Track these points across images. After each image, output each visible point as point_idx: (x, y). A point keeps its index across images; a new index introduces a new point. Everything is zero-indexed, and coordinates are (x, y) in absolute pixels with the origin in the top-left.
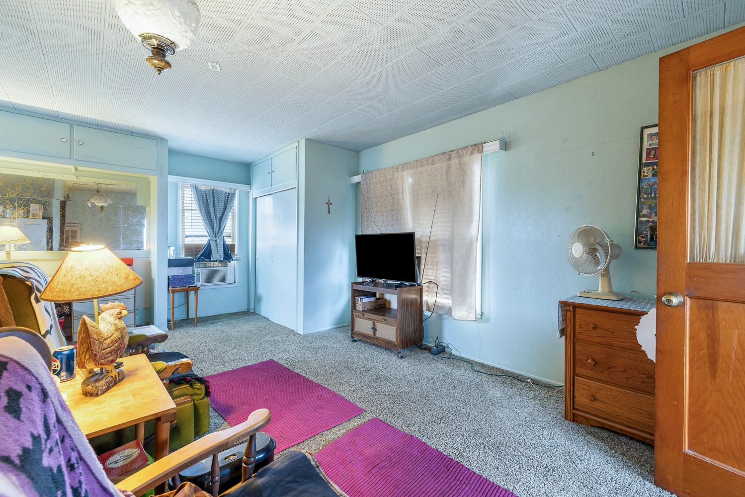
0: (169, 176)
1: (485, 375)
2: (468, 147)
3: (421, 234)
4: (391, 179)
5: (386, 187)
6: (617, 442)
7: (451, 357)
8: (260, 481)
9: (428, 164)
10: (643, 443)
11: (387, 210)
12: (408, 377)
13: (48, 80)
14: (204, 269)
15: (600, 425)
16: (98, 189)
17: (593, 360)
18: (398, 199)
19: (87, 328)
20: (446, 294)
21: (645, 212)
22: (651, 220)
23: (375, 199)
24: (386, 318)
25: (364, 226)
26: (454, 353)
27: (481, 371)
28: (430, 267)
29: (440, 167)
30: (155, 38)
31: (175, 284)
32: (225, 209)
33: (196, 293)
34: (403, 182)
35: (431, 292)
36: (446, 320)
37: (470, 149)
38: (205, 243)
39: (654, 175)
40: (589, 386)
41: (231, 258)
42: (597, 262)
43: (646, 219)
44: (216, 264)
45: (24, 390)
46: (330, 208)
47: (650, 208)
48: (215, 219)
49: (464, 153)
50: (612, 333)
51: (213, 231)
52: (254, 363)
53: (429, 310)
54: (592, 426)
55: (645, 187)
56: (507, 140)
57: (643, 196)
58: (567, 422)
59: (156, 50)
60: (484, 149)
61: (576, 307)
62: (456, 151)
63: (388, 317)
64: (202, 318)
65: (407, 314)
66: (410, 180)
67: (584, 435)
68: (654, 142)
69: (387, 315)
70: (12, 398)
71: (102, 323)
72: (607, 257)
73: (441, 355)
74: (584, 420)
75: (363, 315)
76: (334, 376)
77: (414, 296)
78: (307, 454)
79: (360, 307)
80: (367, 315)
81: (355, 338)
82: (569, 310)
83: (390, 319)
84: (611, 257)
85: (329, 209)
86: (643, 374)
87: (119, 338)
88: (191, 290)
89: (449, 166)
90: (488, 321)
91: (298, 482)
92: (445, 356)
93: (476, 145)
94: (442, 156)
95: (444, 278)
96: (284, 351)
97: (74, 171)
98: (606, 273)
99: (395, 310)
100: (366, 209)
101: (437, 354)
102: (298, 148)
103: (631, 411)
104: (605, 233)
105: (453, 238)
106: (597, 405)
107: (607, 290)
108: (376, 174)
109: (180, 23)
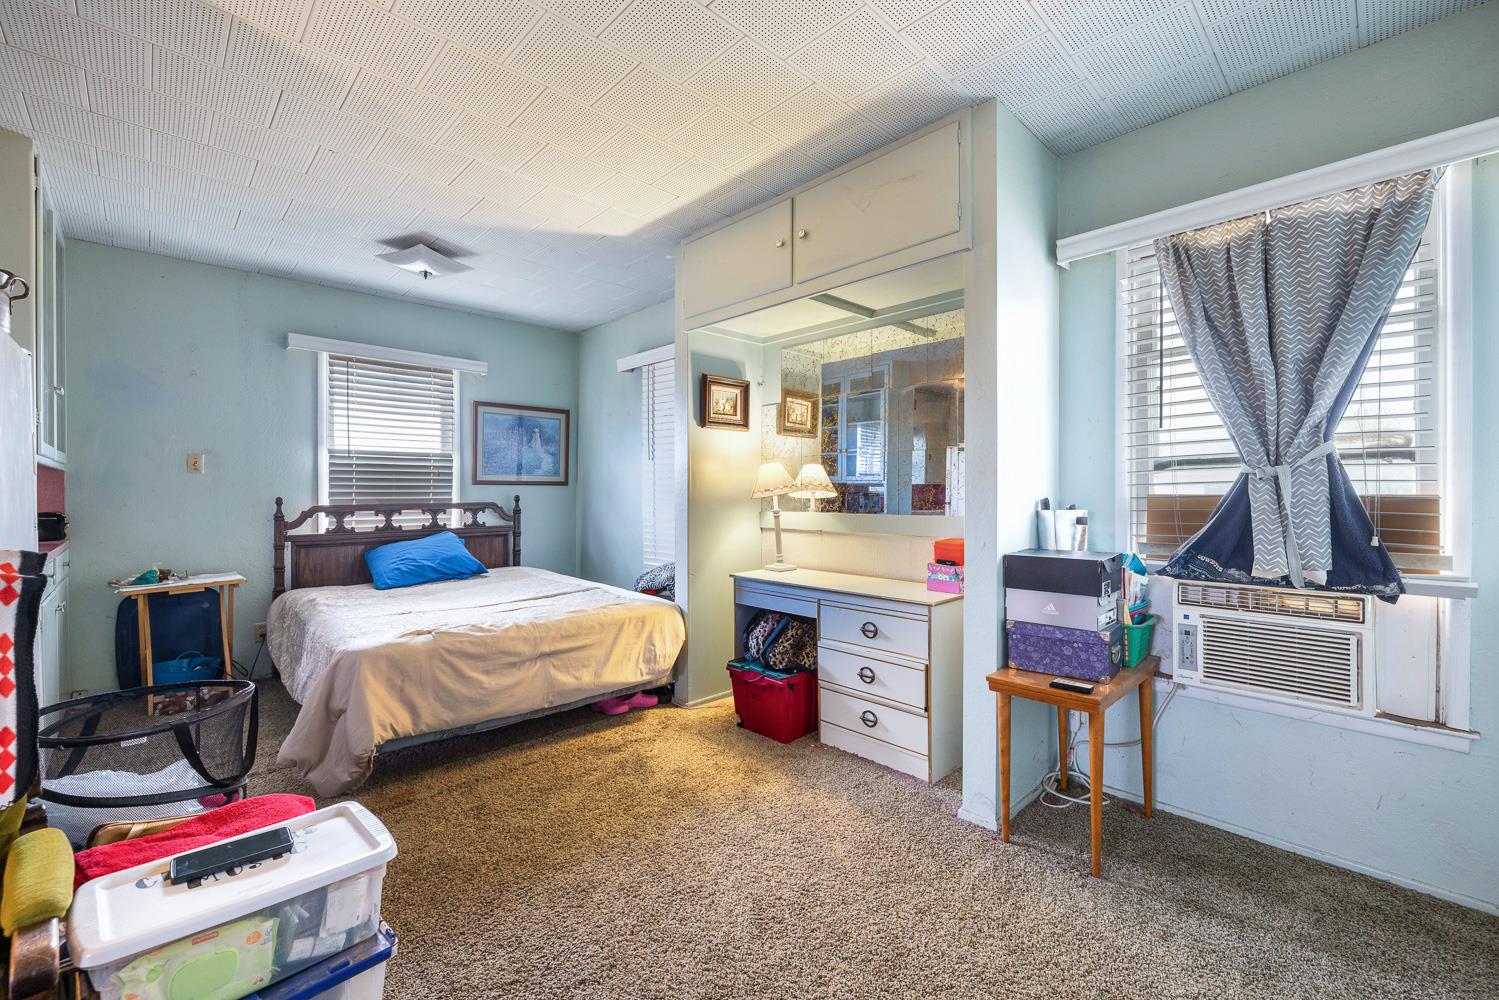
14: (1221, 613)
31: (1030, 658)
32: (1341, 302)
38: (1224, 490)
41: (1390, 574)
44: (1288, 597)
48: (1271, 369)
51: (1262, 435)
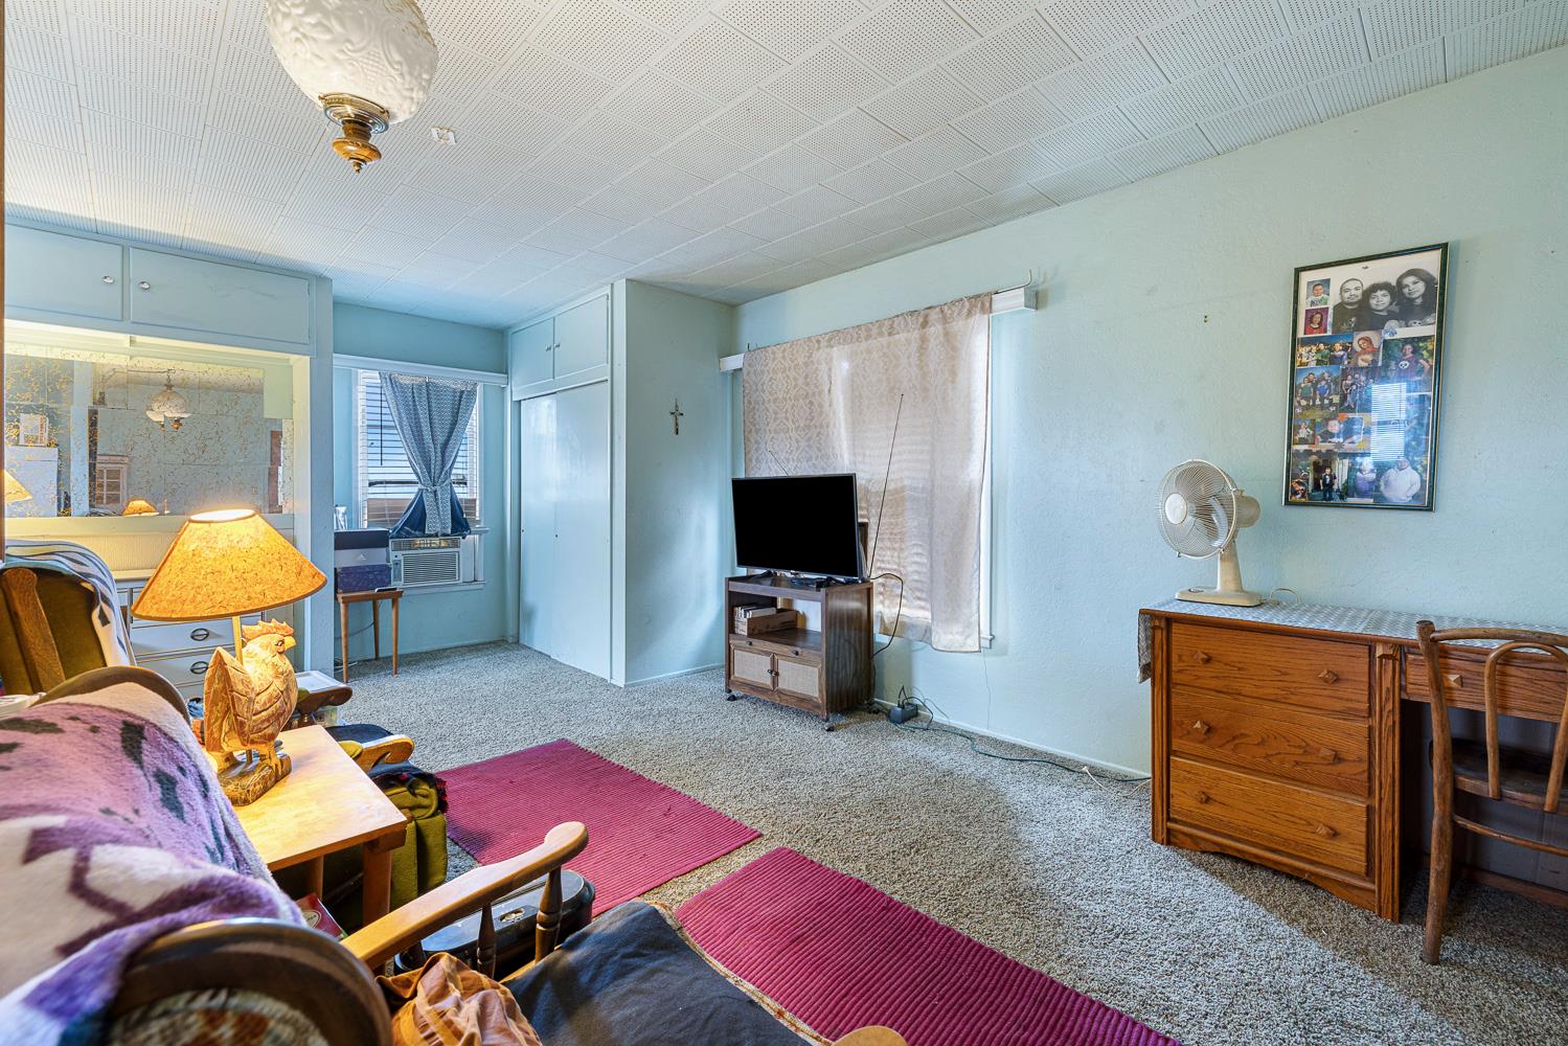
0: (334, 355)
1: (997, 761)
2: (961, 300)
3: (868, 478)
4: (806, 364)
5: (795, 379)
6: (1249, 879)
7: (932, 727)
8: (572, 957)
9: (881, 334)
10: (1298, 879)
11: (797, 429)
12: (845, 767)
13: (84, 157)
14: (410, 552)
15: (1219, 850)
16: (169, 380)
17: (1204, 723)
18: (821, 406)
19: (226, 671)
20: (919, 599)
21: (1303, 433)
22: (1314, 450)
23: (772, 403)
24: (798, 649)
25: (751, 460)
26: (937, 718)
27: (991, 752)
28: (888, 544)
29: (906, 340)
30: (351, 102)
31: (350, 585)
32: (454, 424)
33: (395, 602)
34: (830, 369)
35: (890, 595)
36: (919, 653)
37: (967, 304)
38: (412, 496)
39: (1319, 362)
40: (1197, 774)
41: (467, 528)
42: (1212, 533)
43: (1306, 447)
44: (436, 541)
45: (178, 775)
46: (679, 423)
47: (1314, 425)
48: (432, 446)
49: (953, 312)
50: (1240, 669)
51: (429, 472)
52: (526, 747)
53: (885, 632)
54: (1203, 852)
55: (1303, 385)
56: (1040, 288)
57: (1299, 402)
58: (1156, 846)
59: (352, 125)
60: (994, 307)
61: (1170, 620)
62: (938, 309)
63: (802, 647)
64: (407, 655)
65: (842, 641)
66: (845, 365)
67: (1188, 868)
68: (1320, 298)
69: (800, 643)
70: (165, 786)
71: (247, 662)
72: (1230, 523)
73: (911, 723)
74: (1189, 840)
75: (751, 644)
76: (694, 769)
77: (854, 604)
78: (657, 907)
79: (742, 628)
80: (759, 644)
81: (734, 693)
82: (1160, 627)
83: (805, 652)
84: (1238, 522)
85: (677, 424)
86: (1295, 747)
87: (282, 692)
88: (386, 597)
89: (924, 340)
90: (1004, 652)
91: (645, 955)
92: (919, 725)
93: (978, 296)
94: (909, 319)
95: (915, 567)
96: (587, 721)
97: (127, 344)
98: (1230, 553)
99: (816, 633)
100: (755, 425)
101: (903, 722)
102: (611, 297)
103: (1274, 819)
104: (1227, 475)
105: (933, 486)
106: (1213, 810)
107: (1232, 586)
108: (774, 353)
109: (402, 75)
